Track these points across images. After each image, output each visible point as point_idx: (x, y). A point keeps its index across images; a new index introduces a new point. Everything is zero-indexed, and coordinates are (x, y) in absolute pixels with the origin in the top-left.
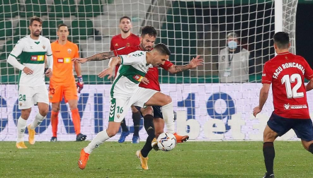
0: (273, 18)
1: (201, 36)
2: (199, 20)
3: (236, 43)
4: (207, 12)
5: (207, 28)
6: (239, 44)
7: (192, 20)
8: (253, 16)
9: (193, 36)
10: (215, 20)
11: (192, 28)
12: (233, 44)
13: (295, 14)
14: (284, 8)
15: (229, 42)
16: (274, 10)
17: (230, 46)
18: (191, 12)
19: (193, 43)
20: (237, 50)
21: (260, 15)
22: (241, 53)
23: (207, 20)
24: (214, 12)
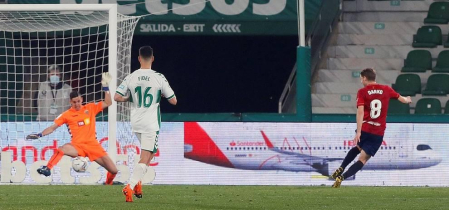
0: (107, 51)
1: (28, 70)
2: (26, 52)
3: (58, 77)
4: (34, 44)
5: (35, 61)
6: (61, 79)
7: (18, 52)
8: (84, 49)
9: (19, 69)
10: (43, 52)
11: (19, 61)
12: (55, 79)
13: (130, 46)
14: (118, 39)
15: (51, 77)
16: (107, 42)
17: (52, 82)
18: (18, 44)
19: (19, 78)
20: (59, 86)
21: (93, 47)
22: (62, 89)
23: (35, 52)
24: (43, 44)
